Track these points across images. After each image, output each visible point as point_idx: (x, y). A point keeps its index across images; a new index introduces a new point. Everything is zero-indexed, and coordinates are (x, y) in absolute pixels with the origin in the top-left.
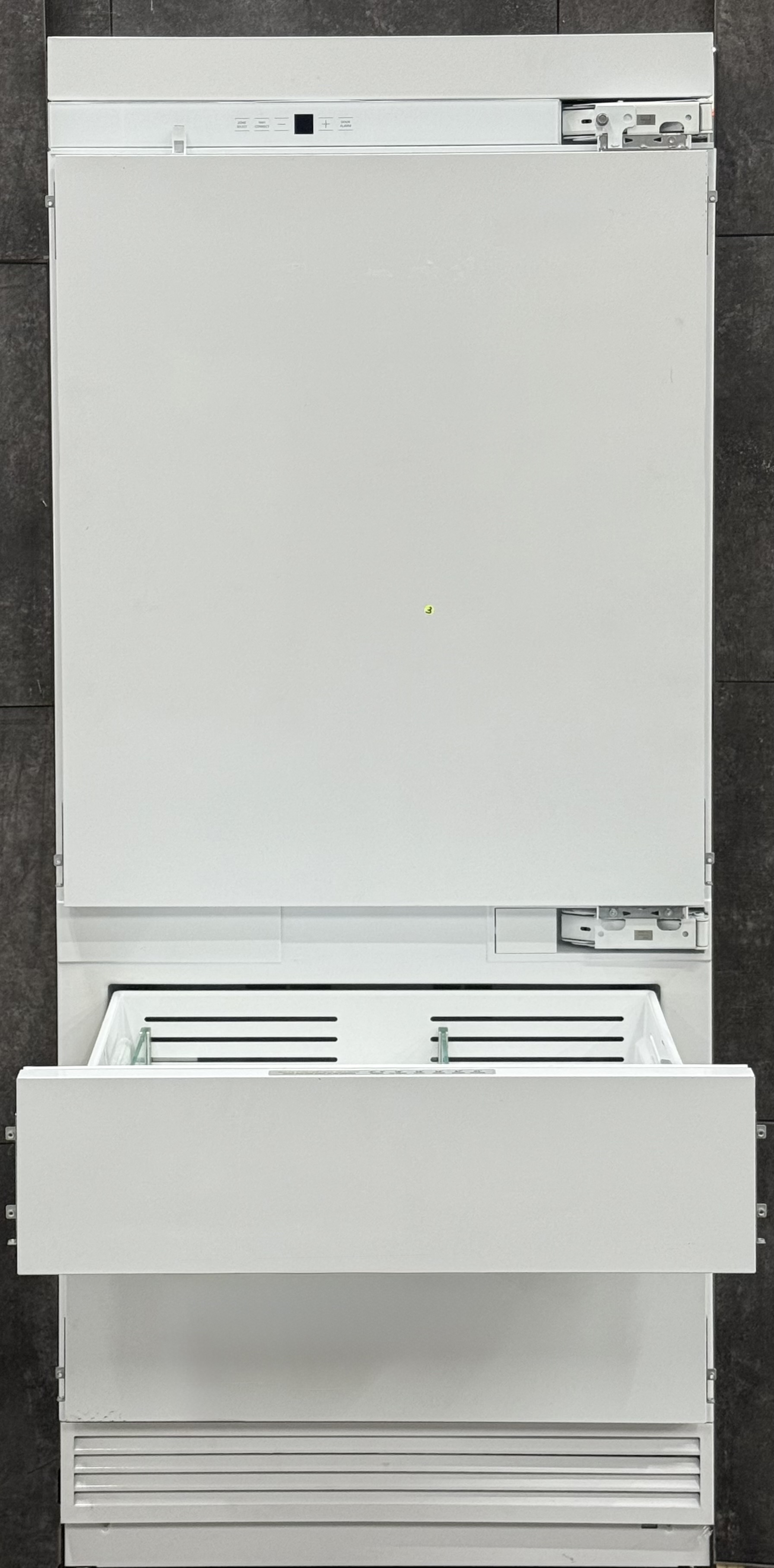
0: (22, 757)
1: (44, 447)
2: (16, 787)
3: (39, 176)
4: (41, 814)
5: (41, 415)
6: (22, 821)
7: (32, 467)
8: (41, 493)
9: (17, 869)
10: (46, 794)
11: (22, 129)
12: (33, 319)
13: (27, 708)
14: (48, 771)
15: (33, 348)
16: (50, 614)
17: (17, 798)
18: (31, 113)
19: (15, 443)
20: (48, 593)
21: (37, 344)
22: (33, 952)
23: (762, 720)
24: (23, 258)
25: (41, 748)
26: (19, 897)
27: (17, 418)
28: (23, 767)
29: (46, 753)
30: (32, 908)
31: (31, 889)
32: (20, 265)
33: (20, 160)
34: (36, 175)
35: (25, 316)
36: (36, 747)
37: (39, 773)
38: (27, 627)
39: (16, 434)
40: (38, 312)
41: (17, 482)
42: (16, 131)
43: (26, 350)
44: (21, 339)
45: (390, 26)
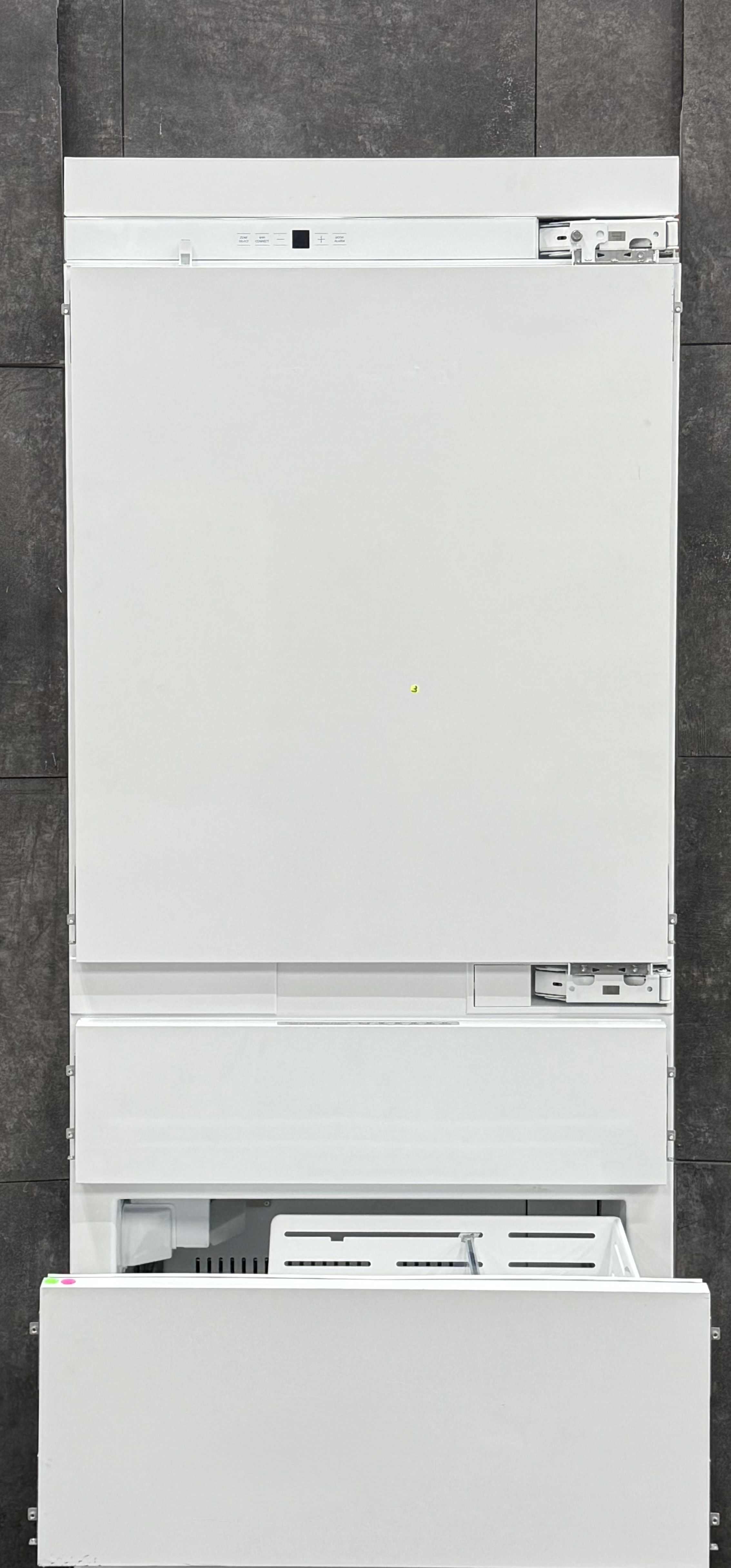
0: (38, 825)
1: (60, 538)
2: (32, 853)
3: (56, 286)
4: (56, 877)
5: (57, 507)
6: (38, 884)
7: (49, 556)
8: (56, 580)
9: (33, 928)
10: (60, 858)
11: (40, 242)
12: (49, 419)
13: (42, 779)
14: (62, 837)
15: (49, 446)
16: (64, 692)
17: (34, 863)
18: (49, 228)
19: (33, 534)
20: (63, 673)
21: (53, 442)
22: (48, 1005)
23: (720, 792)
24: (40, 362)
25: (56, 816)
26: (34, 954)
27: (34, 511)
28: (39, 833)
29: (60, 821)
30: (46, 964)
31: (45, 946)
32: (38, 369)
33: (38, 271)
34: (53, 285)
35: (42, 416)
36: (51, 816)
37: (54, 840)
38: (44, 705)
39: (34, 526)
40: (55, 412)
41: (34, 570)
42: (35, 244)
43: (43, 448)
44: (39, 438)
45: (380, 151)
